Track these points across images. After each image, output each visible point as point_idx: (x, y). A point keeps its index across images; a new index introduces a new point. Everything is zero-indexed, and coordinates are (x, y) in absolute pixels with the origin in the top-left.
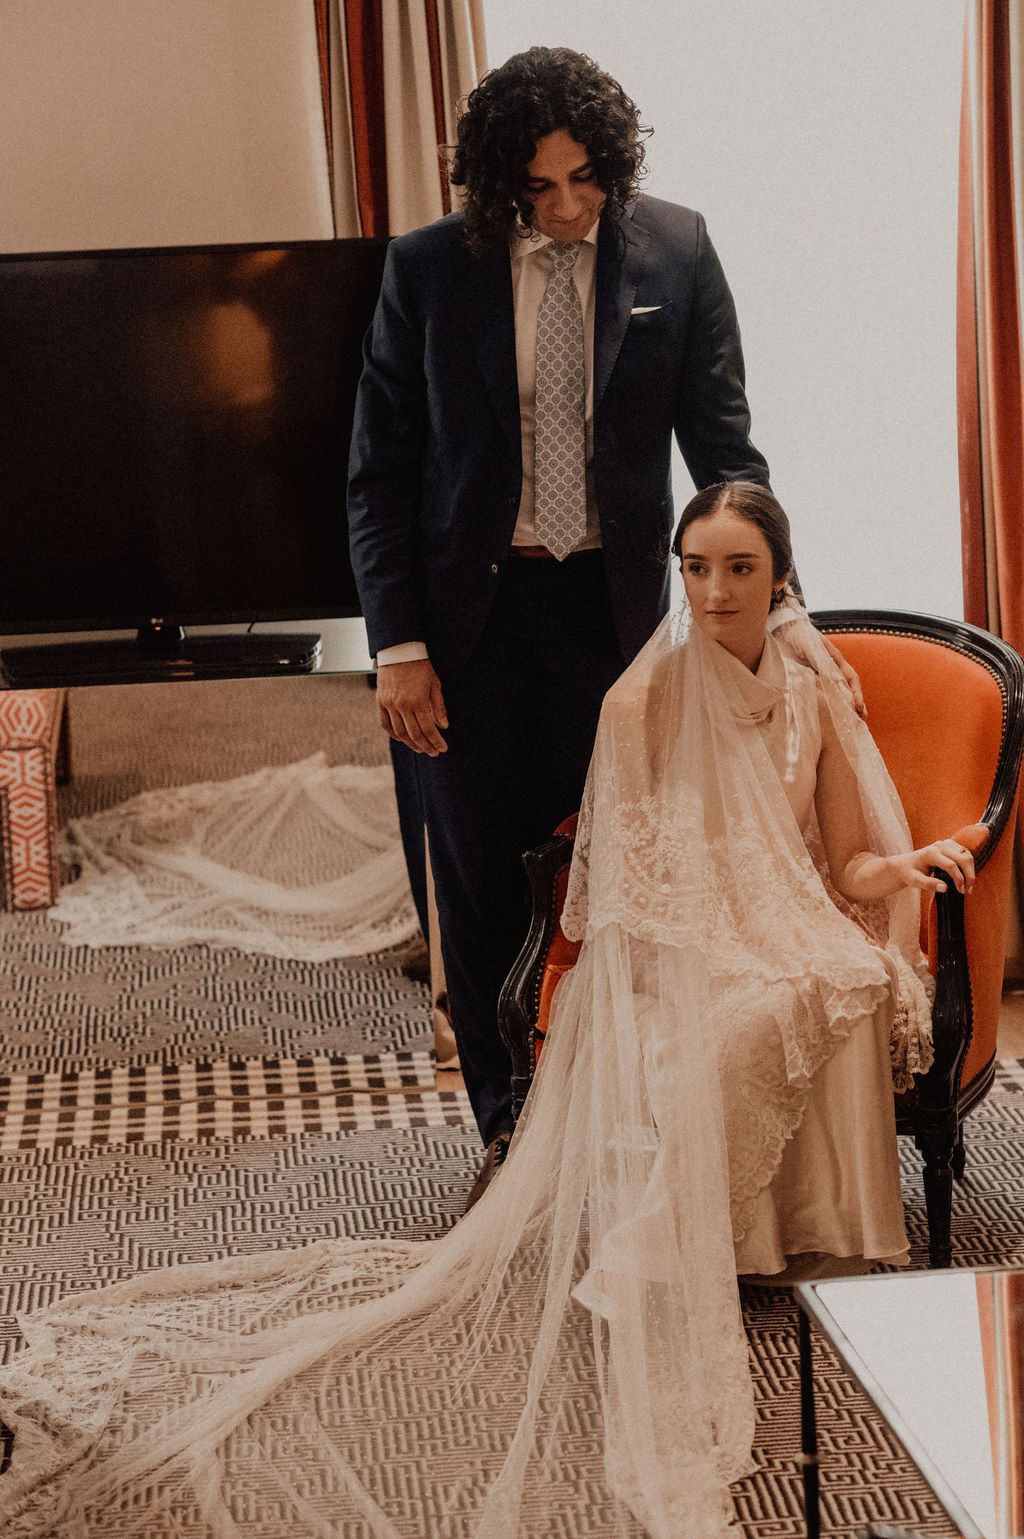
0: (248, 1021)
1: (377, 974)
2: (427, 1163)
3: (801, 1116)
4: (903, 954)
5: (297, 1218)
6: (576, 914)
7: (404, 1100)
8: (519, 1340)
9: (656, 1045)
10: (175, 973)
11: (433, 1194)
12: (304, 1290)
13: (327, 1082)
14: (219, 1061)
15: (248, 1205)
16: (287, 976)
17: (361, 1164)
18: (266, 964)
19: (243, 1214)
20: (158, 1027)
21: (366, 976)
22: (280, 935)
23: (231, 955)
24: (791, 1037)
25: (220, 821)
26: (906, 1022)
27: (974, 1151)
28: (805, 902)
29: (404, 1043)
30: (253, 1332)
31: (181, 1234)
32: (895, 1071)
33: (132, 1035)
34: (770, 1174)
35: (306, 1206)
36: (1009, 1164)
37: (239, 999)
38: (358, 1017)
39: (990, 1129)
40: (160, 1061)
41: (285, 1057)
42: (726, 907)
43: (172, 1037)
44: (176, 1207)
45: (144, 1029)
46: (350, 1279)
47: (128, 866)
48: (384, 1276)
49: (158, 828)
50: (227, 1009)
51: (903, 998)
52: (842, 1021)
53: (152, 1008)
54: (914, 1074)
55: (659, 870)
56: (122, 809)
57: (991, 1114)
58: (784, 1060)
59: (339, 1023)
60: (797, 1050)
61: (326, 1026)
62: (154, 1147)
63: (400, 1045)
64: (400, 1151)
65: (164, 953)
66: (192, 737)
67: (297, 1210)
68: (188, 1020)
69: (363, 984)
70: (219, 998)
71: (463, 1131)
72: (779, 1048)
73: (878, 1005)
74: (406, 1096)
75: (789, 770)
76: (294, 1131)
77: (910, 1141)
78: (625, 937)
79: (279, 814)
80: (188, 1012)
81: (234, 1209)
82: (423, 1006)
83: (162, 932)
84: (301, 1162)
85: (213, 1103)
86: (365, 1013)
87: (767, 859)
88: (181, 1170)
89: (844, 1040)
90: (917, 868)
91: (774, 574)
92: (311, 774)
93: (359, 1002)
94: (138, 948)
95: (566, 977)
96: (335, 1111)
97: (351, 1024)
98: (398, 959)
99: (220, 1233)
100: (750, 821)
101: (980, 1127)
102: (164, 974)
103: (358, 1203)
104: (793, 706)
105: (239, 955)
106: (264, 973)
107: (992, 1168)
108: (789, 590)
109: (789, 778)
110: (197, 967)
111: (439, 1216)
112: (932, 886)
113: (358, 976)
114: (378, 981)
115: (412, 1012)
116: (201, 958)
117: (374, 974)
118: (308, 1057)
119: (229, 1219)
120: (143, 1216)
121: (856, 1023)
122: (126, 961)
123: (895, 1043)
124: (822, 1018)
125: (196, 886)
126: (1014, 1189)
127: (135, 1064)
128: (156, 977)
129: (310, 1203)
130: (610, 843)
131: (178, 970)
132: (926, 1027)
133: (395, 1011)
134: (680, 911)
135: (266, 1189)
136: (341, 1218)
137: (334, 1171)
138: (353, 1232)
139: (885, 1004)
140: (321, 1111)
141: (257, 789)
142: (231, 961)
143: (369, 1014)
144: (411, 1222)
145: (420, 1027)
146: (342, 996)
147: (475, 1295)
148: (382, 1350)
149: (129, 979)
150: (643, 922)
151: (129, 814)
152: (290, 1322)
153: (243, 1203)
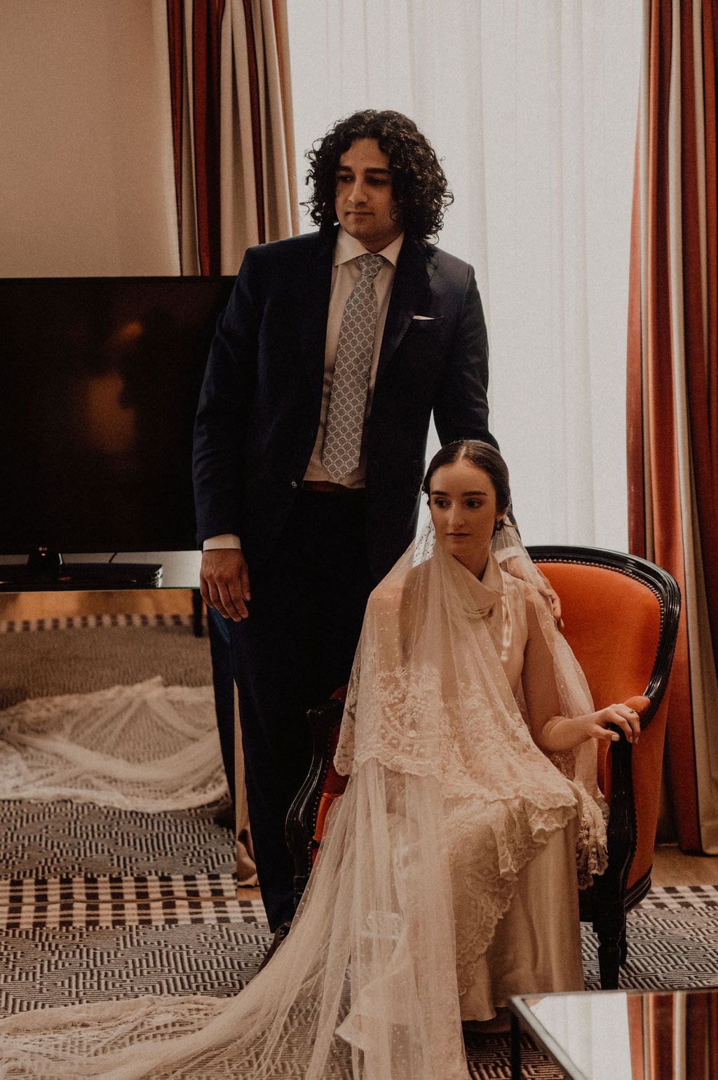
0: (100, 851)
1: (196, 823)
2: (229, 947)
3: (509, 902)
4: (586, 788)
5: (131, 981)
6: (345, 755)
7: (213, 906)
8: (295, 1065)
9: (403, 850)
10: (47, 817)
11: (233, 967)
12: (135, 1028)
13: (157, 892)
14: (77, 877)
15: (95, 972)
16: (130, 822)
17: (180, 947)
18: (114, 813)
19: (92, 978)
20: (33, 854)
21: (187, 823)
22: (125, 795)
23: (88, 807)
24: (503, 842)
25: (83, 720)
26: (588, 836)
27: (633, 946)
28: (516, 745)
29: (214, 868)
30: (96, 1055)
31: (44, 990)
32: (579, 873)
33: (14, 859)
34: (486, 944)
35: (138, 973)
36: (659, 955)
37: (93, 836)
38: (181, 850)
39: (644, 932)
40: (34, 876)
41: (126, 875)
42: (456, 748)
43: (43, 861)
44: (42, 972)
45: (23, 855)
46: (170, 1022)
47: (15, 747)
48: (196, 1021)
49: (38, 724)
50: (85, 842)
51: (586, 818)
52: (541, 832)
53: (29, 840)
54: (593, 875)
55: (407, 720)
56: (12, 711)
57: (645, 923)
58: (498, 858)
59: (166, 854)
60: (507, 852)
61: (157, 855)
62: (27, 933)
63: (211, 869)
64: (209, 938)
65: (39, 806)
66: (64, 666)
67: (132, 976)
68: (55, 849)
69: (185, 829)
70: (79, 835)
71: (256, 926)
72: (495, 850)
73: (569, 821)
74: (215, 903)
75: (504, 653)
76: (131, 924)
77: (590, 925)
78: (382, 768)
79: (126, 717)
80: (55, 844)
81: (85, 975)
82: (229, 844)
83: (38, 790)
84: (136, 944)
85: (72, 904)
86: (186, 848)
87: (489, 713)
88: (47, 948)
89: (543, 846)
90: (597, 724)
91: (497, 508)
92: (151, 691)
93: (181, 840)
94: (20, 802)
95: (336, 802)
96: (161, 911)
97: (175, 854)
98: (210, 813)
99: (74, 990)
100: (476, 685)
101: (637, 931)
102: (38, 818)
103: (177, 972)
104: (507, 605)
105: (94, 808)
106: (112, 819)
107: (647, 958)
108: (507, 521)
109: (504, 658)
110: (63, 815)
111: (237, 982)
112: (608, 737)
113: (181, 823)
114: (196, 827)
115: (220, 848)
116: (66, 809)
117: (193, 822)
118: (143, 875)
119: (81, 981)
120: (17, 977)
121: (553, 833)
122: (11, 809)
123: (579, 852)
124: (527, 830)
125: (64, 762)
126: (663, 972)
127: (15, 878)
128: (33, 820)
129: (141, 971)
130: (371, 701)
131: (49, 816)
132: (603, 840)
133: (208, 847)
134: (422, 750)
135: (109, 961)
136: (164, 982)
137: (160, 951)
138: (173, 991)
139: (572, 821)
140: (152, 911)
141: (113, 700)
142: (89, 811)
143: (189, 848)
144: (216, 985)
145: (226, 857)
146: (169, 836)
147: (263, 1034)
148: (191, 1070)
149: (13, 821)
150: (396, 757)
151: (17, 713)
152: (124, 1049)
153: (92, 971)
